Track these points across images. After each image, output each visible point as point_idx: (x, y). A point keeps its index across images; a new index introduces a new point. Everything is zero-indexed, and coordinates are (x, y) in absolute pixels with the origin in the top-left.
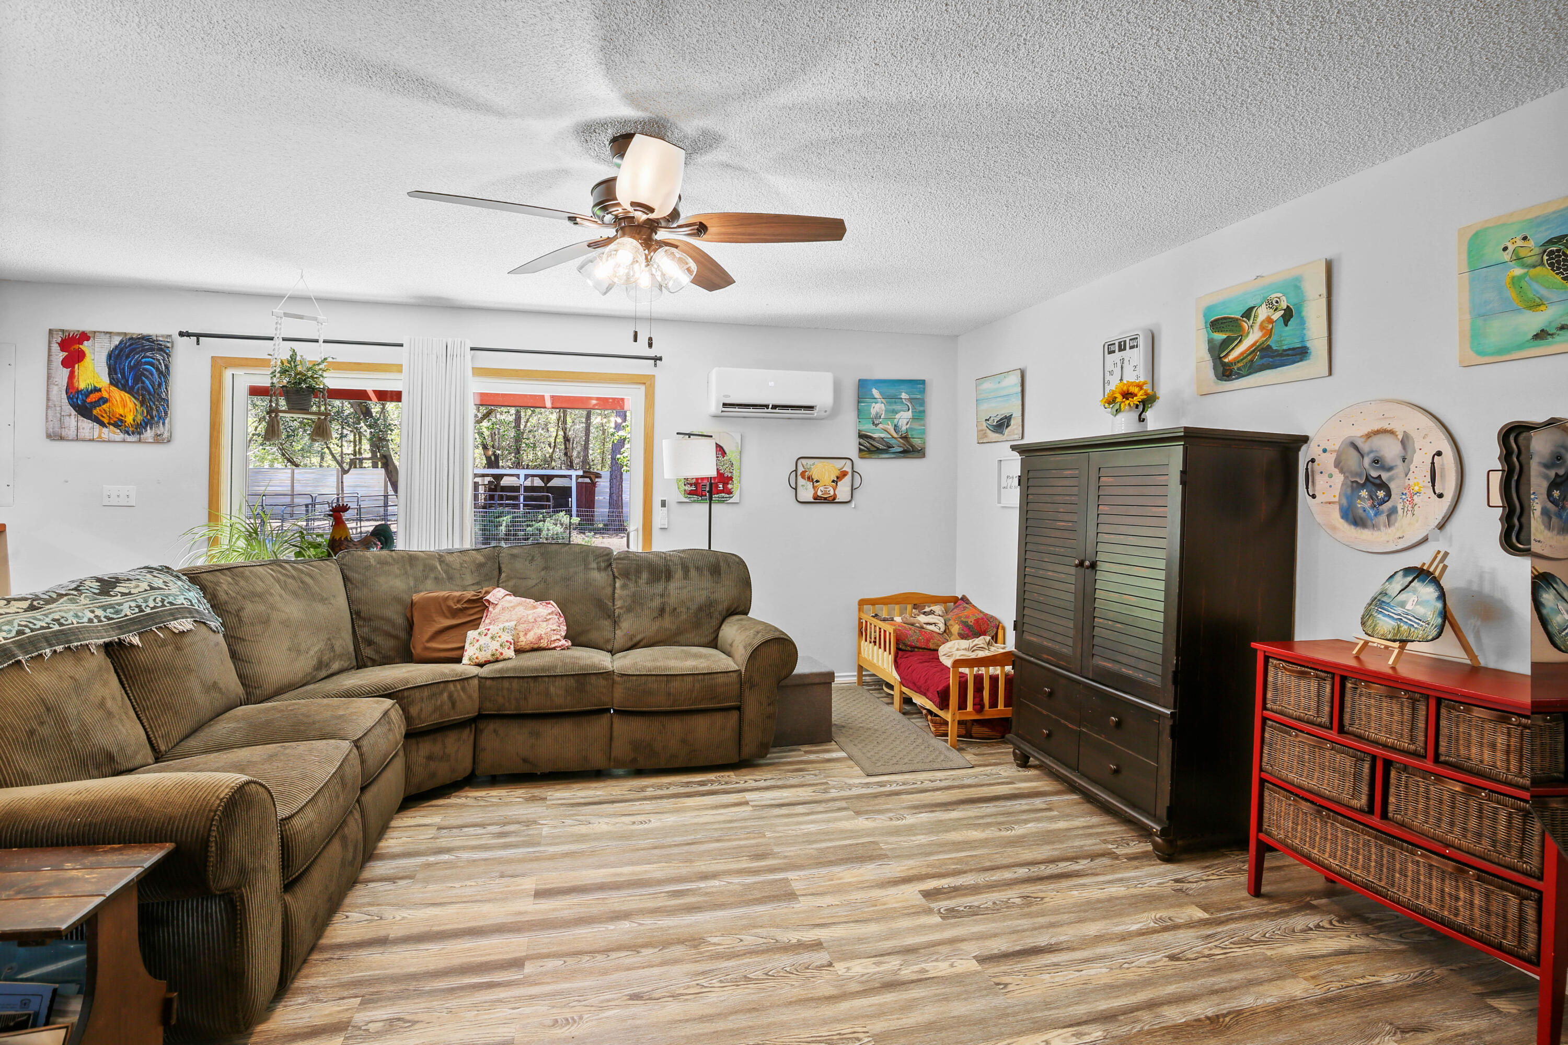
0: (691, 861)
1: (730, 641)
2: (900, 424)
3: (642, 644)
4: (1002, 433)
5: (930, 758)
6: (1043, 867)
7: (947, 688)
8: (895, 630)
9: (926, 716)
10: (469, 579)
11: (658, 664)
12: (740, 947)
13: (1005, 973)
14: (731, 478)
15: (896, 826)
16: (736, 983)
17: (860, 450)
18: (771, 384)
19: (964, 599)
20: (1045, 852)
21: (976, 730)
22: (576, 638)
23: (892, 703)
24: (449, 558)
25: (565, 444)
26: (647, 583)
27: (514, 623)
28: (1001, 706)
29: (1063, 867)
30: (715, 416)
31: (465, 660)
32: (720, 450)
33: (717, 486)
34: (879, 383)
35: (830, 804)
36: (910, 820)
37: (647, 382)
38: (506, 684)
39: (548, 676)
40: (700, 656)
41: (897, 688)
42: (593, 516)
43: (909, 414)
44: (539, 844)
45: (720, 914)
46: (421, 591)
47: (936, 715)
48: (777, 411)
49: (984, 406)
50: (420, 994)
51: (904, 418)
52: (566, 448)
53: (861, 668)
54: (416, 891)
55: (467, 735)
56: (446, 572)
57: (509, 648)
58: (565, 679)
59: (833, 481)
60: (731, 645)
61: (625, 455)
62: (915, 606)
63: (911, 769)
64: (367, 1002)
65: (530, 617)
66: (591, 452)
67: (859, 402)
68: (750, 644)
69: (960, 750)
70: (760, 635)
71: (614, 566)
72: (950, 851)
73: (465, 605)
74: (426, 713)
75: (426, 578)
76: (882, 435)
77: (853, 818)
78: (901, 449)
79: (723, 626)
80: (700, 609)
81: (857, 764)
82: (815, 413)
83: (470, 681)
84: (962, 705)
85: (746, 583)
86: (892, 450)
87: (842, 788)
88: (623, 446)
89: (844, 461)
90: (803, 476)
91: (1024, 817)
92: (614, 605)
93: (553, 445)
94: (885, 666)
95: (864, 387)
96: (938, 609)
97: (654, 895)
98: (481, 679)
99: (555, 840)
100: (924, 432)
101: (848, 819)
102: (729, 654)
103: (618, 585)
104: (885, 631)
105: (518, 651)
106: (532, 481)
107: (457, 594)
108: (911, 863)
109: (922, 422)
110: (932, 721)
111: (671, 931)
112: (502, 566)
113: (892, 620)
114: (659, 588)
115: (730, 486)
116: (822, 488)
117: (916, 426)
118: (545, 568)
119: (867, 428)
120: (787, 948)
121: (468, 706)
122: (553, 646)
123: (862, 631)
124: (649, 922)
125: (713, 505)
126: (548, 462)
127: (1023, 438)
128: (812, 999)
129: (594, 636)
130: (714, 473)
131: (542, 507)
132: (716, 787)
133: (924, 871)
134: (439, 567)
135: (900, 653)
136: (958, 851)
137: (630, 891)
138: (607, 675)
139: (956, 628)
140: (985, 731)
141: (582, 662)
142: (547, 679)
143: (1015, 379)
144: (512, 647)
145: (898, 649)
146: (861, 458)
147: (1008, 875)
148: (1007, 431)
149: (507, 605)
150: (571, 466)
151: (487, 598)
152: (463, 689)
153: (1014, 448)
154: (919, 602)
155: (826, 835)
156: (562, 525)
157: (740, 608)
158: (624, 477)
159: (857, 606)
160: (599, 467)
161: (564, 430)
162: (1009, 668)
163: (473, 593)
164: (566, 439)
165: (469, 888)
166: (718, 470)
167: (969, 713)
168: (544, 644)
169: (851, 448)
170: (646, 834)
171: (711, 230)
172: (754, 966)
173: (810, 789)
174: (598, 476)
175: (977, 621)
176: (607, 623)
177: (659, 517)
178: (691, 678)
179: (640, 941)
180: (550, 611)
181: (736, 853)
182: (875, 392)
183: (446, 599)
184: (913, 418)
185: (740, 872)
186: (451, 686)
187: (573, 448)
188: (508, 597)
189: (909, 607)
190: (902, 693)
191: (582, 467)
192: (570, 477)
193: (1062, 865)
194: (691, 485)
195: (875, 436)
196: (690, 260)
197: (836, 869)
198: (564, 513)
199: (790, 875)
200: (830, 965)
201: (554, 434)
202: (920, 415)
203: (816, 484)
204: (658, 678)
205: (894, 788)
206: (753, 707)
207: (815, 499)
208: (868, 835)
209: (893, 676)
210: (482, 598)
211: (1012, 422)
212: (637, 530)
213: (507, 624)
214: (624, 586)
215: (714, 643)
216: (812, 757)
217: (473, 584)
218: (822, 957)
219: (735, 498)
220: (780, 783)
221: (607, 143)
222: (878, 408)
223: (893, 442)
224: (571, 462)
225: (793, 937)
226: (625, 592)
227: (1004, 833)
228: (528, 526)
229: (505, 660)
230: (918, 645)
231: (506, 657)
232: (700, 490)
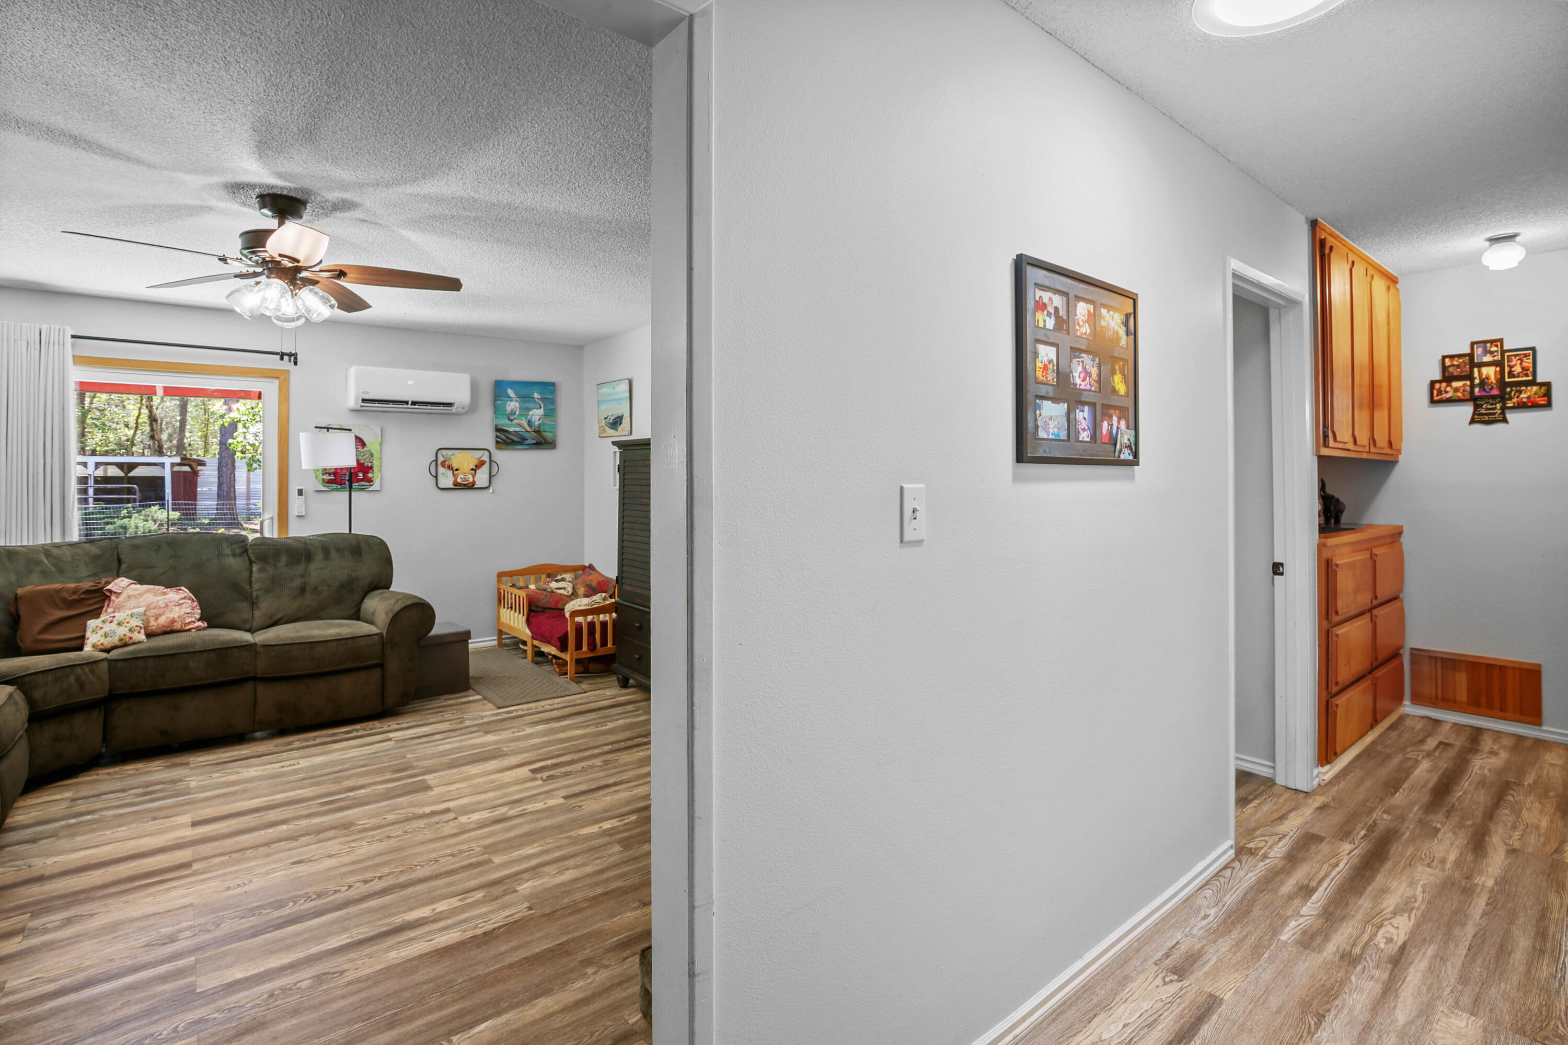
0: (340, 782)
1: (371, 611)
2: (533, 419)
3: (283, 621)
4: (616, 429)
5: (552, 690)
6: (622, 743)
7: (566, 634)
8: (527, 595)
9: (552, 660)
10: (83, 571)
11: (302, 634)
12: (384, 822)
13: (581, 801)
14: (371, 468)
15: (516, 737)
16: (381, 840)
17: (497, 442)
18: (410, 383)
19: (591, 567)
20: (628, 734)
21: (592, 666)
22: (211, 618)
23: (526, 658)
24: (55, 551)
25: (151, 425)
26: (286, 566)
27: (144, 608)
28: (610, 645)
29: (637, 741)
30: (354, 410)
31: (88, 648)
32: (360, 442)
33: (357, 475)
34: (514, 384)
35: (463, 731)
36: (529, 731)
37: (282, 378)
38: (140, 663)
39: (187, 653)
40: (343, 625)
41: (529, 643)
42: (195, 509)
43: (541, 411)
44: (188, 794)
45: (367, 808)
46: (26, 585)
47: (560, 658)
48: (417, 406)
49: (604, 407)
50: (93, 899)
51: (537, 414)
52: (152, 430)
53: (500, 633)
54: (63, 843)
55: (96, 717)
56: (54, 565)
57: (139, 632)
58: (205, 654)
59: (472, 469)
60: (373, 614)
61: (239, 439)
62: (549, 576)
63: (535, 699)
64: (34, 915)
65: (160, 603)
66: (187, 434)
67: (495, 400)
68: (391, 610)
69: (578, 683)
70: (400, 602)
71: (250, 551)
72: (557, 744)
73: (82, 596)
74: (50, 696)
75: (31, 572)
76: (517, 429)
77: (483, 736)
78: (534, 442)
79: (365, 600)
80: (342, 586)
81: (490, 701)
82: (454, 409)
83: (99, 664)
84: (579, 647)
85: (387, 561)
86: (527, 442)
87: (476, 719)
88: (235, 429)
89: (482, 452)
90: (443, 464)
91: (617, 717)
92: (251, 588)
93: (133, 424)
94: (520, 625)
95: (499, 389)
96: (568, 576)
97: (309, 807)
98: (110, 661)
99: (203, 789)
100: (555, 427)
101: (478, 737)
102: (371, 622)
103: (255, 568)
104: (519, 597)
105: (149, 635)
106: (105, 471)
107: (72, 585)
108: (526, 755)
109: (553, 419)
110: (556, 664)
111: (324, 824)
112: (122, 557)
113: (527, 587)
114: (299, 569)
115: (370, 475)
116: (462, 476)
117: (547, 421)
118: (175, 556)
119: (503, 422)
120: (422, 816)
121: (98, 687)
122: (188, 628)
123: (500, 599)
124: (304, 822)
125: (353, 494)
126: (127, 447)
127: (631, 433)
128: (440, 838)
129: (231, 617)
130: (352, 463)
131: (128, 501)
132: (360, 733)
133: (534, 759)
134: (46, 561)
135: (532, 614)
136: (562, 744)
137: (285, 808)
138: (251, 647)
139: (581, 591)
140: (599, 666)
141: (222, 638)
142: (185, 656)
143: (624, 387)
144: (142, 631)
145: (530, 611)
146: (498, 448)
147: (596, 751)
148: (620, 428)
149: (132, 593)
150: (160, 452)
151: (109, 587)
152: (92, 672)
153: (614, 443)
154: (552, 572)
155: (459, 749)
156: (155, 521)
157: (382, 582)
158: (237, 464)
159: (496, 578)
160: (201, 452)
161: (150, 408)
162: (614, 615)
163: (91, 584)
164: (153, 419)
165: (123, 831)
166: (358, 461)
167: (585, 652)
168: (177, 626)
169: (488, 439)
170: (296, 772)
171: (349, 275)
172: (396, 831)
173: (447, 723)
174: (201, 463)
175: (599, 583)
176: (245, 605)
177: (296, 505)
178: (335, 643)
179: (297, 834)
180: (182, 596)
181: (382, 771)
182: (510, 392)
183: (59, 591)
184: (545, 415)
185: (383, 782)
186: (79, 670)
187: (161, 430)
188: (133, 586)
189: (543, 576)
190: (534, 646)
191: (178, 454)
192: (162, 465)
193: (635, 740)
194: (330, 474)
195: (511, 429)
196: (332, 299)
197: (464, 768)
198: (157, 507)
199: (426, 777)
200: (456, 818)
201: (136, 413)
202: (551, 412)
203: (456, 472)
204: (302, 646)
205: (520, 713)
206: (394, 664)
207: (455, 485)
208: (494, 744)
209: (525, 632)
210: (102, 588)
211: (624, 421)
212: (272, 518)
213: (135, 611)
214: (261, 570)
215: (356, 615)
216: (451, 702)
217: (89, 576)
218: (451, 816)
219: (376, 486)
220: (421, 723)
221: (254, 197)
222: (513, 405)
223: (526, 435)
224: (160, 447)
225: (428, 810)
226: (263, 575)
227: (600, 729)
228: (108, 523)
229: (134, 643)
230: (548, 606)
231: (137, 641)
232: (338, 479)
